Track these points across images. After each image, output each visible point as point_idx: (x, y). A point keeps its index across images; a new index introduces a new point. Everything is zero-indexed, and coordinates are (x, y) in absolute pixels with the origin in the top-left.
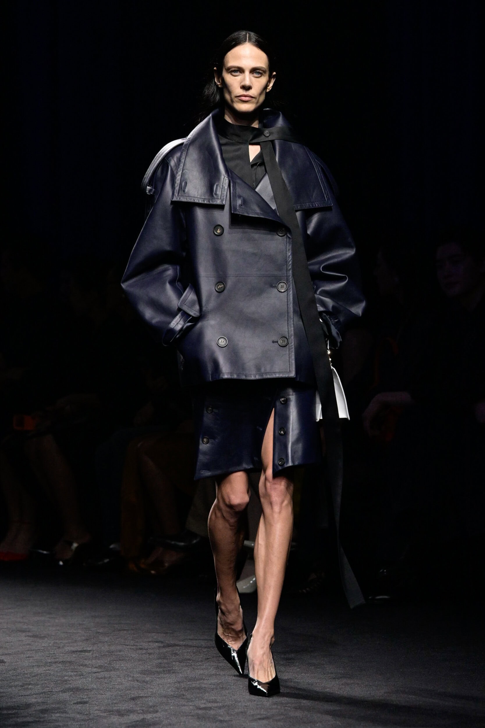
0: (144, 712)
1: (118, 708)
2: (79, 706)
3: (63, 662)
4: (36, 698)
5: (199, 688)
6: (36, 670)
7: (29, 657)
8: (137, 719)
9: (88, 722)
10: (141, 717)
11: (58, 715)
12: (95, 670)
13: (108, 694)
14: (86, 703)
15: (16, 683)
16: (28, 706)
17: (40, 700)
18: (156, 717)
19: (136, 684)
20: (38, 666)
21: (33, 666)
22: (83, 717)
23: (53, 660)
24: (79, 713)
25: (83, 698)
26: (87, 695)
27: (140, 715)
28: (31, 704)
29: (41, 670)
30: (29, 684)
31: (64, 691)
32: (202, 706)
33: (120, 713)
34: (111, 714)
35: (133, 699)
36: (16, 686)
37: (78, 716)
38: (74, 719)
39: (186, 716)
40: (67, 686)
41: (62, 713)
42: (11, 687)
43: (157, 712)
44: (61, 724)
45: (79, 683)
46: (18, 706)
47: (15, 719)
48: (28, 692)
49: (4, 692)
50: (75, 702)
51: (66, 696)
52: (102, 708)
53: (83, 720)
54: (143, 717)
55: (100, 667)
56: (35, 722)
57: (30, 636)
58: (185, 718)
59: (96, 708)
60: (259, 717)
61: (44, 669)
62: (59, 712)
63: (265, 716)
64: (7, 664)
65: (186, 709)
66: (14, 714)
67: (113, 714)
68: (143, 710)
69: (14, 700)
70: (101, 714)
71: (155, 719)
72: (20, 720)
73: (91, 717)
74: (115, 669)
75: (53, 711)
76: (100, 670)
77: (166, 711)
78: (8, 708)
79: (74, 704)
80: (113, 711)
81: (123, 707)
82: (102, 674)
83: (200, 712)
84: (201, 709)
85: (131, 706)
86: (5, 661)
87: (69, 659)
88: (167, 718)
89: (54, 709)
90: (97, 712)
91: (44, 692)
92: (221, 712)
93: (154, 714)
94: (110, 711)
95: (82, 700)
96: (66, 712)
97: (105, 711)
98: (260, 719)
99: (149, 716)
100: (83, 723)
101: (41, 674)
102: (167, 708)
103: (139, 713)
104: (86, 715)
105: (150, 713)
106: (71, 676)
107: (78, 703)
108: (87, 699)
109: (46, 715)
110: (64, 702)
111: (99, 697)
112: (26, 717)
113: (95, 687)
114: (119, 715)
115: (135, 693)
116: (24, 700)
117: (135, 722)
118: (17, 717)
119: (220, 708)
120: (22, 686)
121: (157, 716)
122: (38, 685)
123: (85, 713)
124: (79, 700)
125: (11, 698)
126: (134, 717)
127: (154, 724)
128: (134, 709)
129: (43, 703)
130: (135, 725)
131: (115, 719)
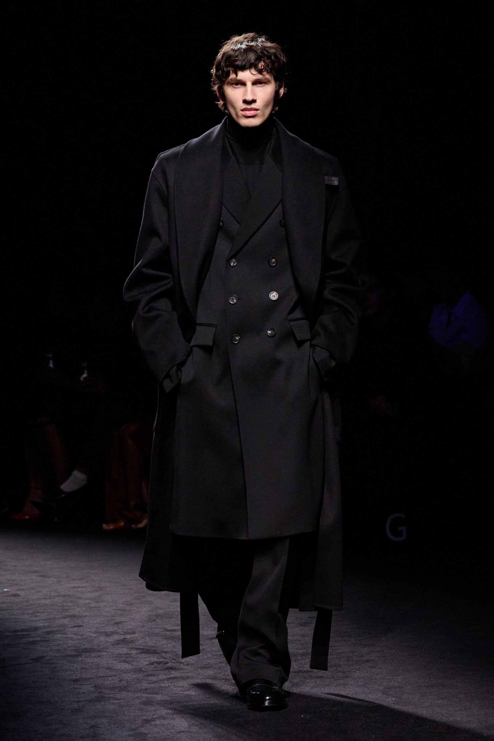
1: (105, 630)
2: (75, 629)
3: (64, 596)
4: (43, 623)
6: (43, 601)
7: (38, 592)
8: (120, 639)
9: (82, 641)
10: (122, 637)
11: (59, 636)
12: (87, 601)
13: (98, 620)
14: (81, 626)
15: (28, 612)
16: (36, 629)
17: (46, 624)
18: (134, 637)
19: (119, 612)
20: (45, 599)
21: (41, 599)
22: (79, 637)
23: (56, 594)
24: (75, 634)
25: (79, 623)
26: (82, 621)
27: (122, 635)
28: (39, 627)
29: (47, 602)
30: (38, 613)
31: (64, 618)
32: (170, 628)
33: (107, 635)
34: (100, 635)
35: (116, 623)
36: (28, 614)
37: (75, 636)
38: (71, 639)
39: (157, 636)
40: (67, 614)
41: (63, 634)
42: (24, 614)
43: (134, 633)
44: (61, 643)
45: (76, 611)
46: (29, 629)
47: (26, 639)
48: (38, 618)
49: (19, 619)
50: (73, 626)
51: (66, 621)
52: (93, 630)
53: (79, 639)
54: (124, 637)
55: (91, 599)
56: (43, 641)
57: (38, 576)
58: (156, 637)
59: (89, 630)
61: (50, 601)
62: (60, 634)
64: (21, 597)
65: (157, 631)
66: (26, 635)
68: (124, 632)
69: (26, 624)
70: (92, 635)
72: (31, 639)
73: (85, 637)
74: (103, 601)
75: (56, 633)
76: (92, 602)
77: (141, 632)
78: (23, 630)
79: (72, 627)
80: (101, 633)
81: (109, 629)
82: (94, 605)
83: (168, 633)
84: (168, 631)
85: (115, 629)
86: (20, 594)
87: (68, 594)
88: (142, 638)
89: (57, 631)
90: (89, 633)
91: (50, 619)
93: (133, 635)
94: (100, 633)
96: (66, 634)
97: (95, 633)
99: (128, 637)
100: (78, 642)
101: (47, 605)
103: (121, 634)
104: (80, 635)
105: (129, 634)
106: (70, 606)
107: (75, 627)
108: (82, 624)
109: (50, 636)
110: (64, 626)
111: (91, 622)
112: (34, 637)
113: (88, 614)
114: (106, 635)
115: (118, 619)
116: (33, 624)
117: (117, 640)
118: (29, 637)
120: (32, 614)
121: (135, 636)
122: (44, 612)
123: (80, 634)
124: (76, 624)
125: (24, 622)
126: (116, 637)
127: (132, 642)
128: (117, 631)
129: (48, 627)
130: (118, 643)
131: (102, 639)
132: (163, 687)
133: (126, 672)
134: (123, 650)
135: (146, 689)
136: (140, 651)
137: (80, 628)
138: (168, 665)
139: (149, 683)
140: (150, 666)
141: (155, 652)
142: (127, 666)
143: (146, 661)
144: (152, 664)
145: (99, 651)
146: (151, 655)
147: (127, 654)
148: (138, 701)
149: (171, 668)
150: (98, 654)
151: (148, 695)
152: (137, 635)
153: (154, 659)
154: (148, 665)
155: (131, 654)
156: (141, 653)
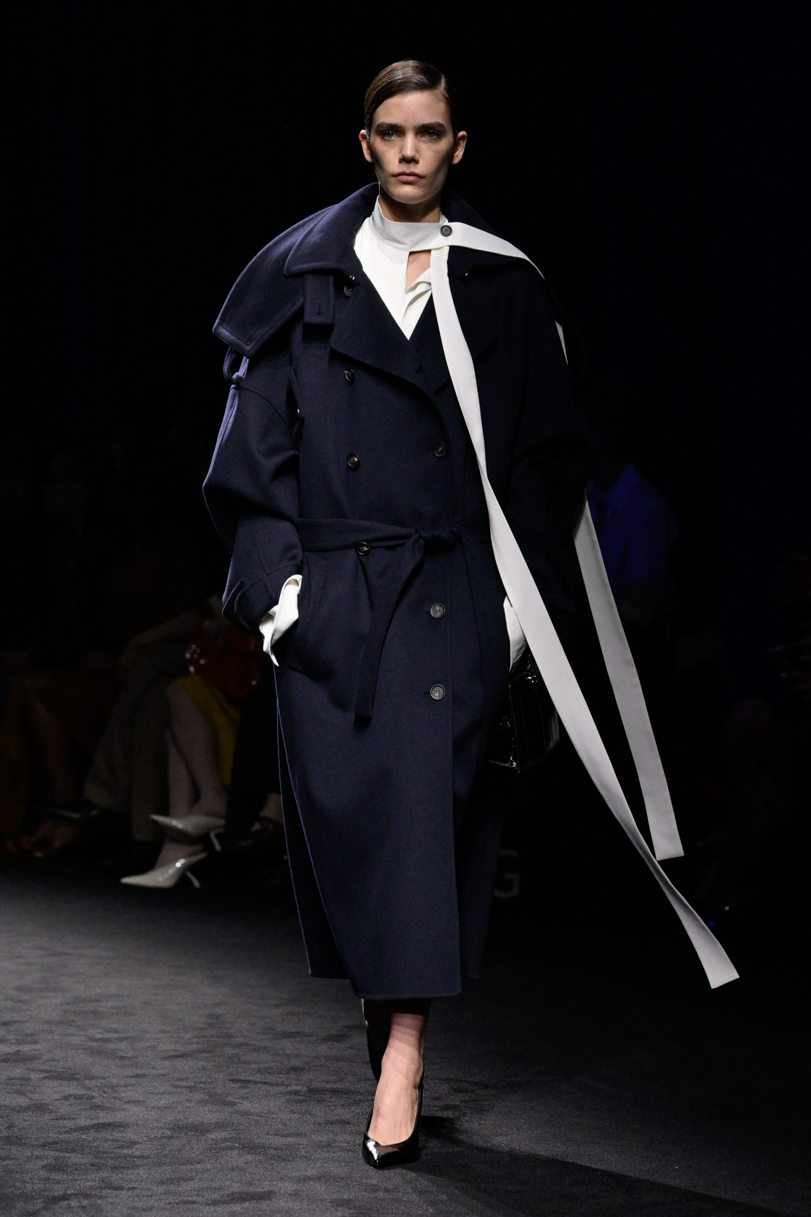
0: (18, 1042)
5: (94, 1013)
8: (10, 1051)
10: (15, 1048)
18: (35, 1050)
19: (10, 1004)
27: (13, 1046)
32: (98, 1036)
35: (5, 1024)
39: (75, 1050)
43: (36, 1042)
54: (17, 1049)
58: (74, 1052)
60: (173, 1053)
63: (180, 1053)
65: (76, 1039)
68: (17, 1040)
71: (33, 1052)
77: (48, 1041)
83: (94, 1044)
84: (95, 1040)
88: (50, 1051)
92: (122, 1045)
93: (33, 1046)
98: (175, 1057)
99: (25, 1048)
102: (49, 1037)
103: (11, 1044)
105: (27, 1043)
115: (7, 1016)
117: (5, 1054)
119: (121, 1040)
121: (36, 1048)
127: (33, 1059)
128: (6, 1037)
130: (6, 1059)
132: (85, 1140)
133: (21, 1110)
134: (17, 1071)
135: (54, 1143)
136: (45, 1075)
138: (93, 1100)
139: (60, 1133)
140: (63, 1101)
141: (71, 1078)
142: (23, 1101)
143: (55, 1093)
144: (66, 1098)
146: (65, 1082)
147: (23, 1079)
148: (39, 1163)
149: (99, 1106)
151: (57, 1154)
152: (38, 1046)
153: (71, 1089)
154: (59, 1100)
155: (30, 1079)
156: (47, 1078)
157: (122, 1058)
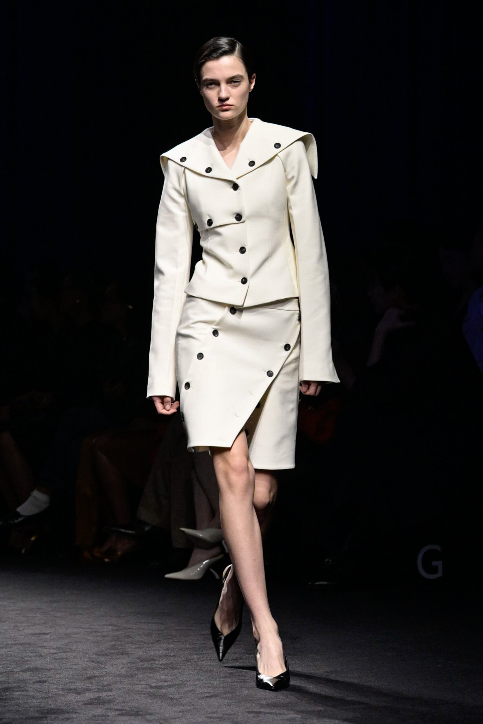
0: (99, 691)
1: (75, 686)
2: (38, 685)
3: (23, 644)
5: (150, 668)
8: (93, 697)
9: (47, 699)
10: (97, 695)
11: (18, 693)
12: (53, 651)
13: (66, 674)
14: (44, 682)
17: (2, 679)
19: (91, 664)
22: (43, 695)
23: (13, 642)
24: (38, 691)
26: (46, 675)
27: (95, 693)
29: (3, 651)
31: (24, 671)
32: (154, 685)
33: (77, 692)
35: (89, 678)
37: (38, 694)
38: (33, 697)
39: (139, 694)
40: (27, 666)
41: (23, 691)
43: (111, 690)
44: (21, 702)
45: (39, 663)
50: (35, 681)
51: (26, 675)
52: (60, 687)
53: (42, 698)
54: (98, 695)
55: (56, 648)
58: (138, 696)
59: (55, 687)
60: (207, 695)
61: (6, 650)
62: (20, 691)
63: (212, 694)
65: (138, 687)
67: (70, 693)
68: (98, 689)
70: (59, 693)
71: (109, 697)
73: (50, 695)
74: (71, 651)
75: (14, 690)
76: (57, 652)
77: (120, 689)
79: (34, 683)
80: (70, 690)
81: (79, 685)
82: (61, 655)
83: (152, 690)
84: (152, 688)
85: (87, 685)
87: (28, 641)
88: (121, 696)
89: (15, 687)
90: (56, 690)
91: (6, 672)
92: (171, 690)
93: (109, 693)
94: (68, 690)
95: (42, 679)
96: (26, 691)
97: (63, 690)
98: (208, 697)
99: (104, 695)
100: (42, 700)
102: (120, 686)
103: (94, 692)
104: (45, 693)
105: (105, 691)
106: (31, 657)
107: (37, 682)
108: (46, 679)
109: (8, 693)
110: (25, 681)
111: (57, 676)
113: (53, 667)
115: (90, 673)
117: (90, 699)
119: (170, 686)
124: (38, 680)
126: (90, 695)
127: (109, 702)
128: (90, 688)
129: (5, 682)
130: (91, 703)
131: (72, 697)
134: (99, 711)
136: (118, 712)
137: (44, 684)
141: (137, 714)
145: (68, 713)
146: (133, 717)
147: (104, 716)
150: (67, 715)
152: (113, 693)
155: (108, 716)
156: (119, 715)
157: (172, 699)
